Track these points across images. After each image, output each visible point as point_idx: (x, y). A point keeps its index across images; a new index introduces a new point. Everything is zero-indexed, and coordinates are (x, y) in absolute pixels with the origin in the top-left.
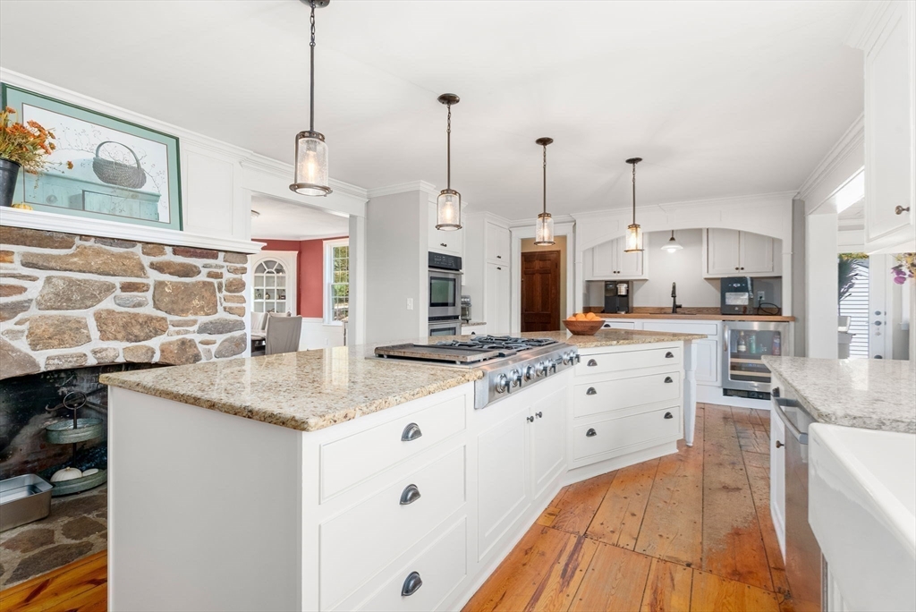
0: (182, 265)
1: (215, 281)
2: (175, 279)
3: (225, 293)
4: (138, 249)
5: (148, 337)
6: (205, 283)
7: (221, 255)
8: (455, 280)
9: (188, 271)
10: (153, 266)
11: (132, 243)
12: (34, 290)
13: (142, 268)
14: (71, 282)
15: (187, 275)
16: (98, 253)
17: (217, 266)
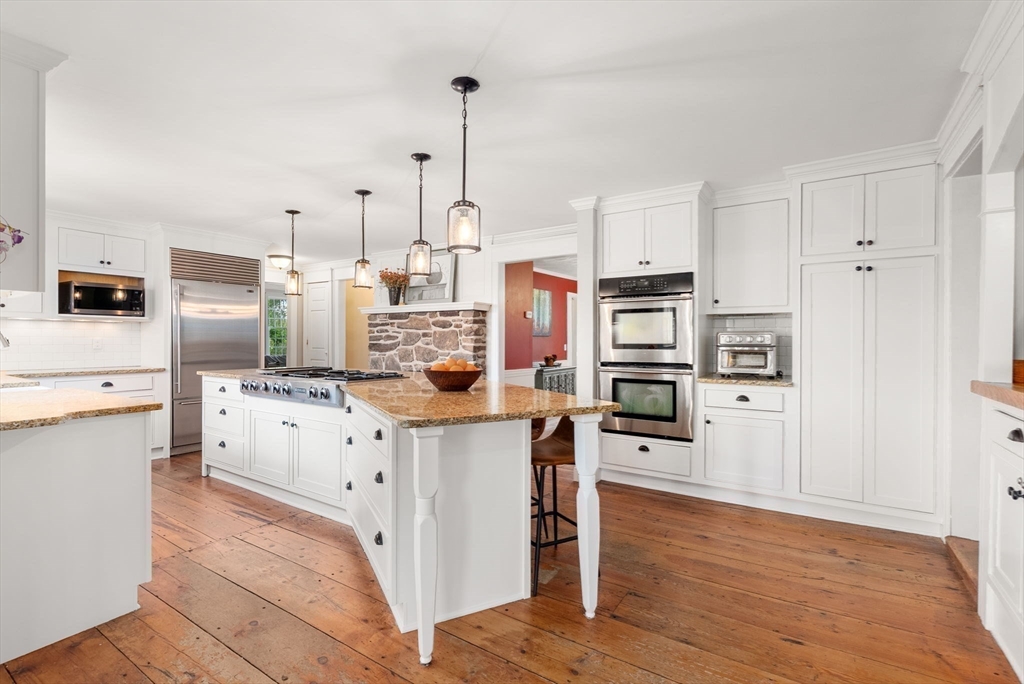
0: (443, 322)
1: (457, 330)
2: (441, 329)
3: (464, 336)
4: (428, 315)
5: (431, 361)
6: (453, 331)
7: (461, 313)
8: (674, 310)
9: (444, 325)
10: (434, 324)
11: (424, 313)
12: (401, 337)
13: (429, 325)
14: (408, 333)
15: (444, 327)
16: (415, 319)
17: (459, 320)
